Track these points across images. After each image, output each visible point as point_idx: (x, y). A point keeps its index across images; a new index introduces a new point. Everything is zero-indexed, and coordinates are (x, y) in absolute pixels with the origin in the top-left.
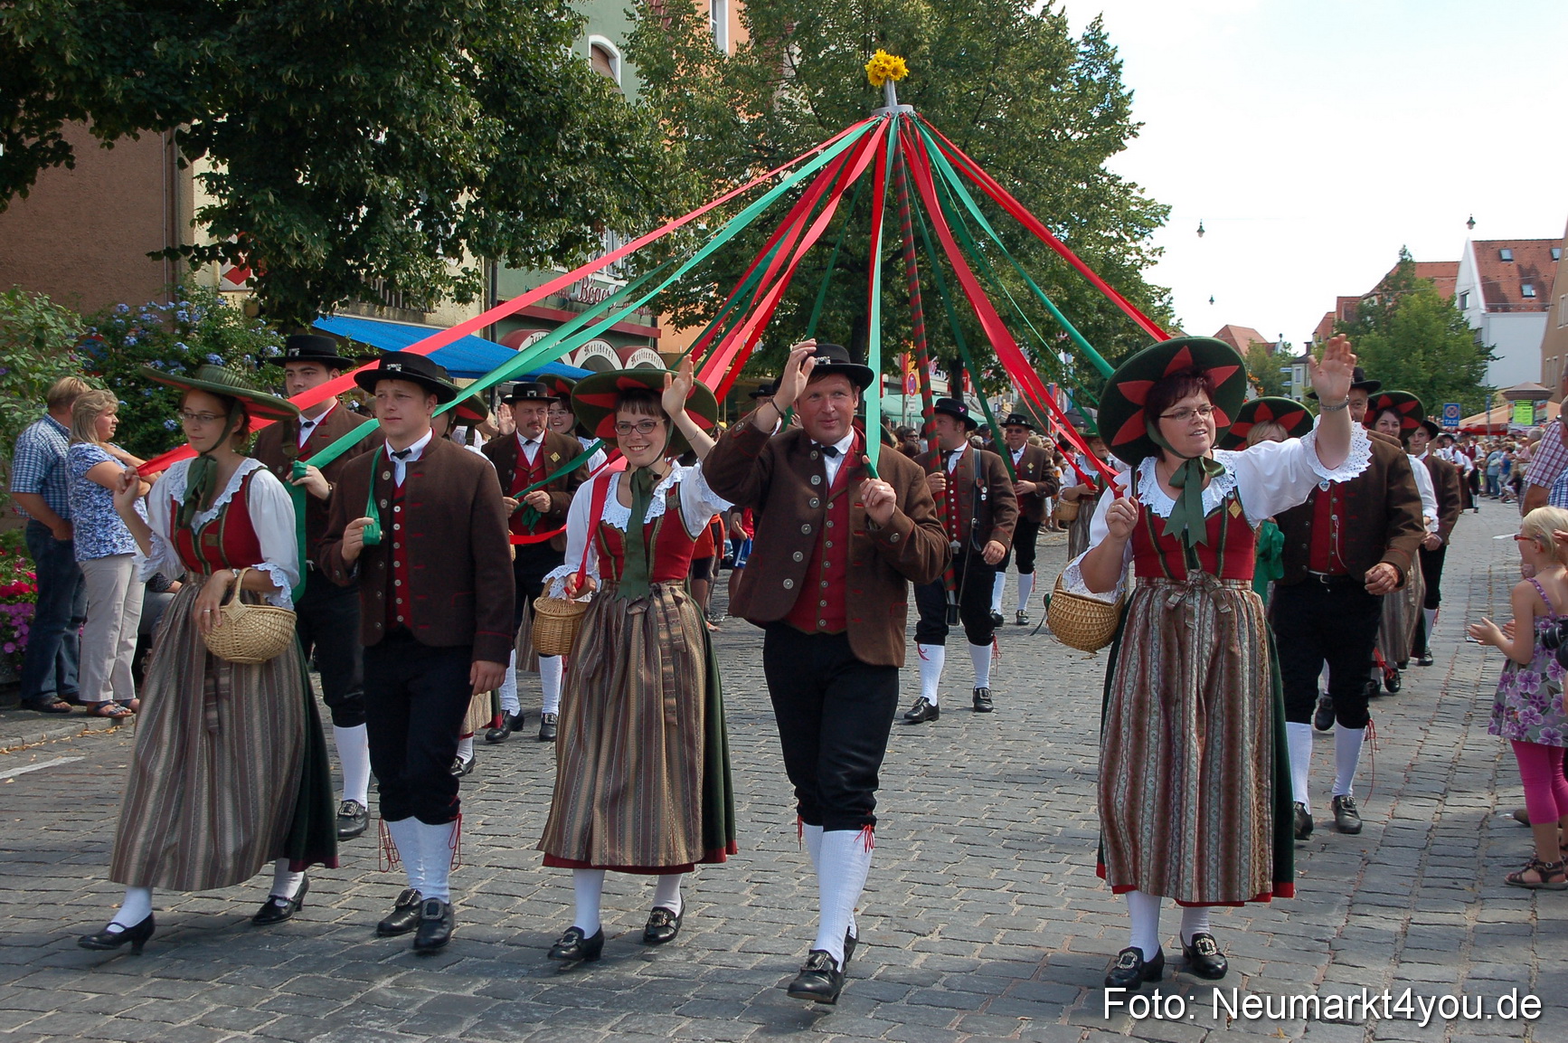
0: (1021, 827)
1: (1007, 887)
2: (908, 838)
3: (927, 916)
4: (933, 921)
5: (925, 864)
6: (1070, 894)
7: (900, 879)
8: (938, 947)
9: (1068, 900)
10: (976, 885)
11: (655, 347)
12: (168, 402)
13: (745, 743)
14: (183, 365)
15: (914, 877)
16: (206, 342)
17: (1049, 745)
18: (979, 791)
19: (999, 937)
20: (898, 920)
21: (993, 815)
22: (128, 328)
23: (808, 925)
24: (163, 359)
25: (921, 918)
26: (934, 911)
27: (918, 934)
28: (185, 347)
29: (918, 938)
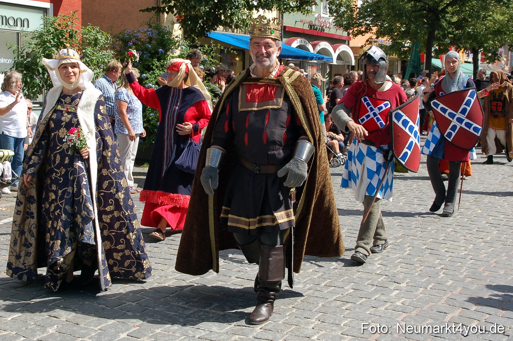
0: (456, 243)
1: (441, 267)
2: (406, 246)
3: (404, 276)
4: (404, 278)
5: (410, 256)
6: (467, 271)
7: (398, 261)
8: (405, 288)
9: (465, 273)
10: (429, 265)
11: (348, 45)
12: (143, 67)
13: (352, 206)
14: (149, 53)
15: (404, 261)
16: (158, 44)
17: (480, 211)
18: (443, 229)
19: (430, 286)
20: (391, 277)
21: (446, 238)
22: (130, 39)
23: (354, 277)
24: (142, 51)
25: (401, 276)
26: (407, 274)
27: (397, 283)
28: (150, 46)
29: (397, 284)
